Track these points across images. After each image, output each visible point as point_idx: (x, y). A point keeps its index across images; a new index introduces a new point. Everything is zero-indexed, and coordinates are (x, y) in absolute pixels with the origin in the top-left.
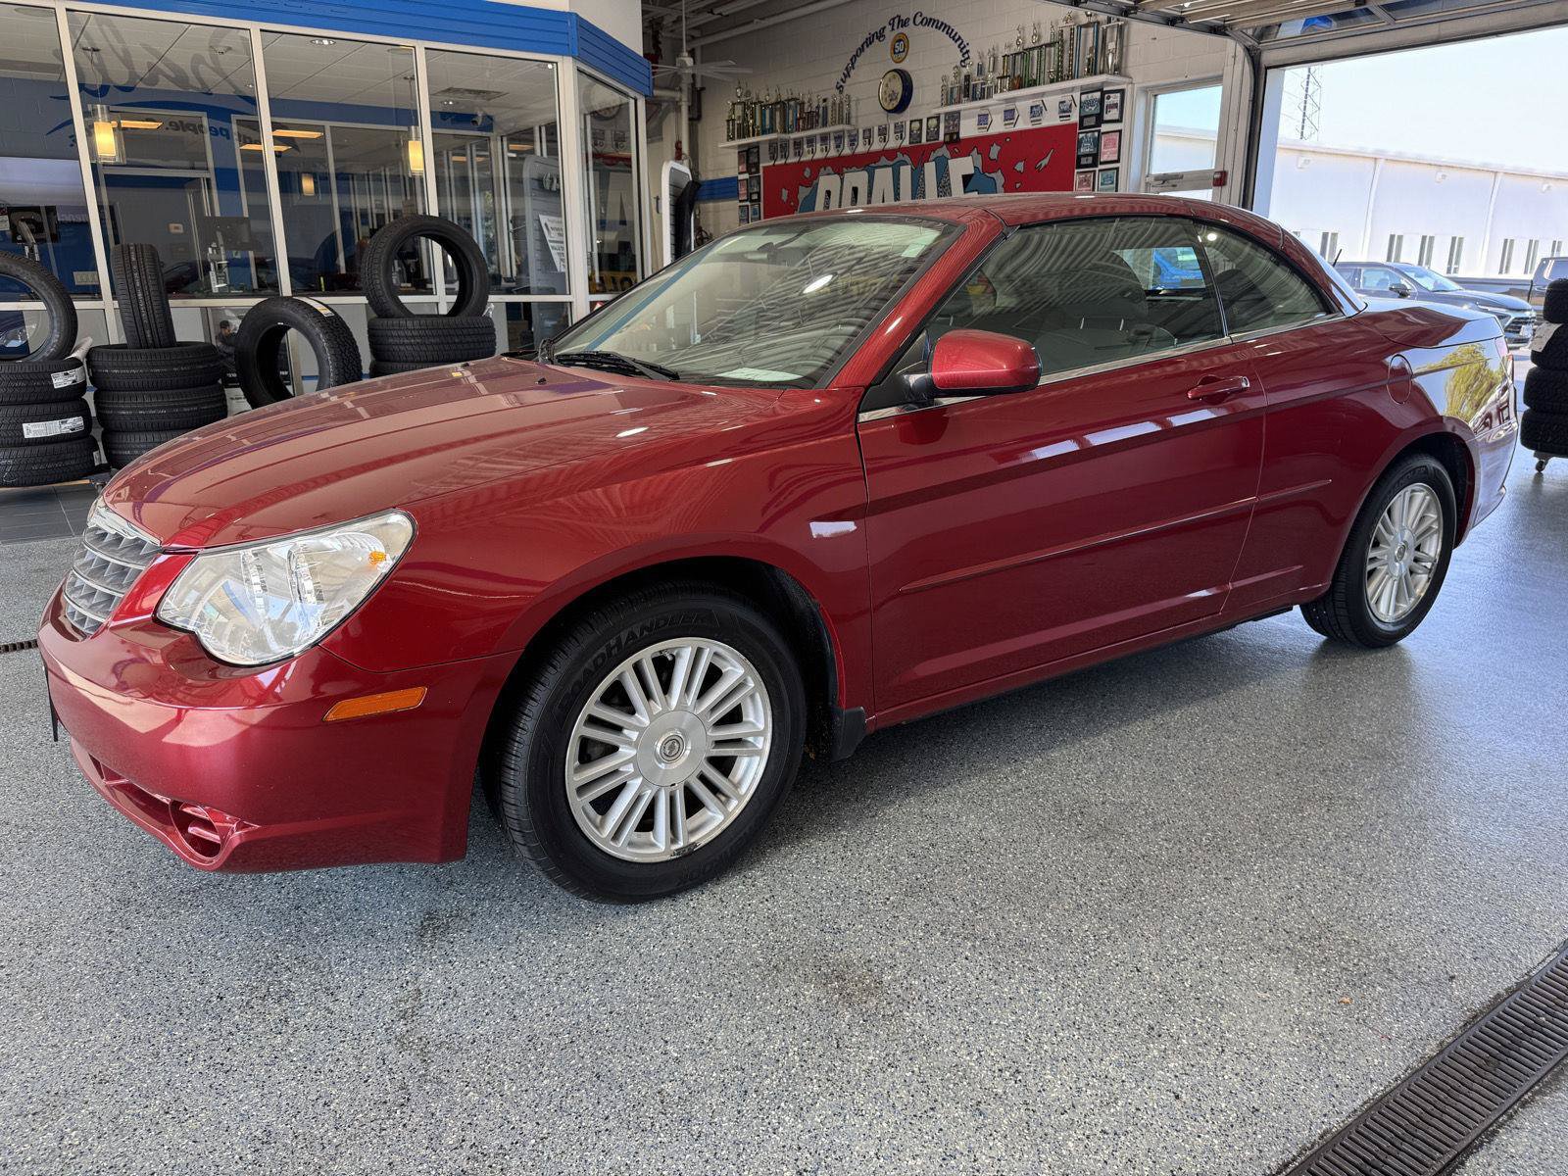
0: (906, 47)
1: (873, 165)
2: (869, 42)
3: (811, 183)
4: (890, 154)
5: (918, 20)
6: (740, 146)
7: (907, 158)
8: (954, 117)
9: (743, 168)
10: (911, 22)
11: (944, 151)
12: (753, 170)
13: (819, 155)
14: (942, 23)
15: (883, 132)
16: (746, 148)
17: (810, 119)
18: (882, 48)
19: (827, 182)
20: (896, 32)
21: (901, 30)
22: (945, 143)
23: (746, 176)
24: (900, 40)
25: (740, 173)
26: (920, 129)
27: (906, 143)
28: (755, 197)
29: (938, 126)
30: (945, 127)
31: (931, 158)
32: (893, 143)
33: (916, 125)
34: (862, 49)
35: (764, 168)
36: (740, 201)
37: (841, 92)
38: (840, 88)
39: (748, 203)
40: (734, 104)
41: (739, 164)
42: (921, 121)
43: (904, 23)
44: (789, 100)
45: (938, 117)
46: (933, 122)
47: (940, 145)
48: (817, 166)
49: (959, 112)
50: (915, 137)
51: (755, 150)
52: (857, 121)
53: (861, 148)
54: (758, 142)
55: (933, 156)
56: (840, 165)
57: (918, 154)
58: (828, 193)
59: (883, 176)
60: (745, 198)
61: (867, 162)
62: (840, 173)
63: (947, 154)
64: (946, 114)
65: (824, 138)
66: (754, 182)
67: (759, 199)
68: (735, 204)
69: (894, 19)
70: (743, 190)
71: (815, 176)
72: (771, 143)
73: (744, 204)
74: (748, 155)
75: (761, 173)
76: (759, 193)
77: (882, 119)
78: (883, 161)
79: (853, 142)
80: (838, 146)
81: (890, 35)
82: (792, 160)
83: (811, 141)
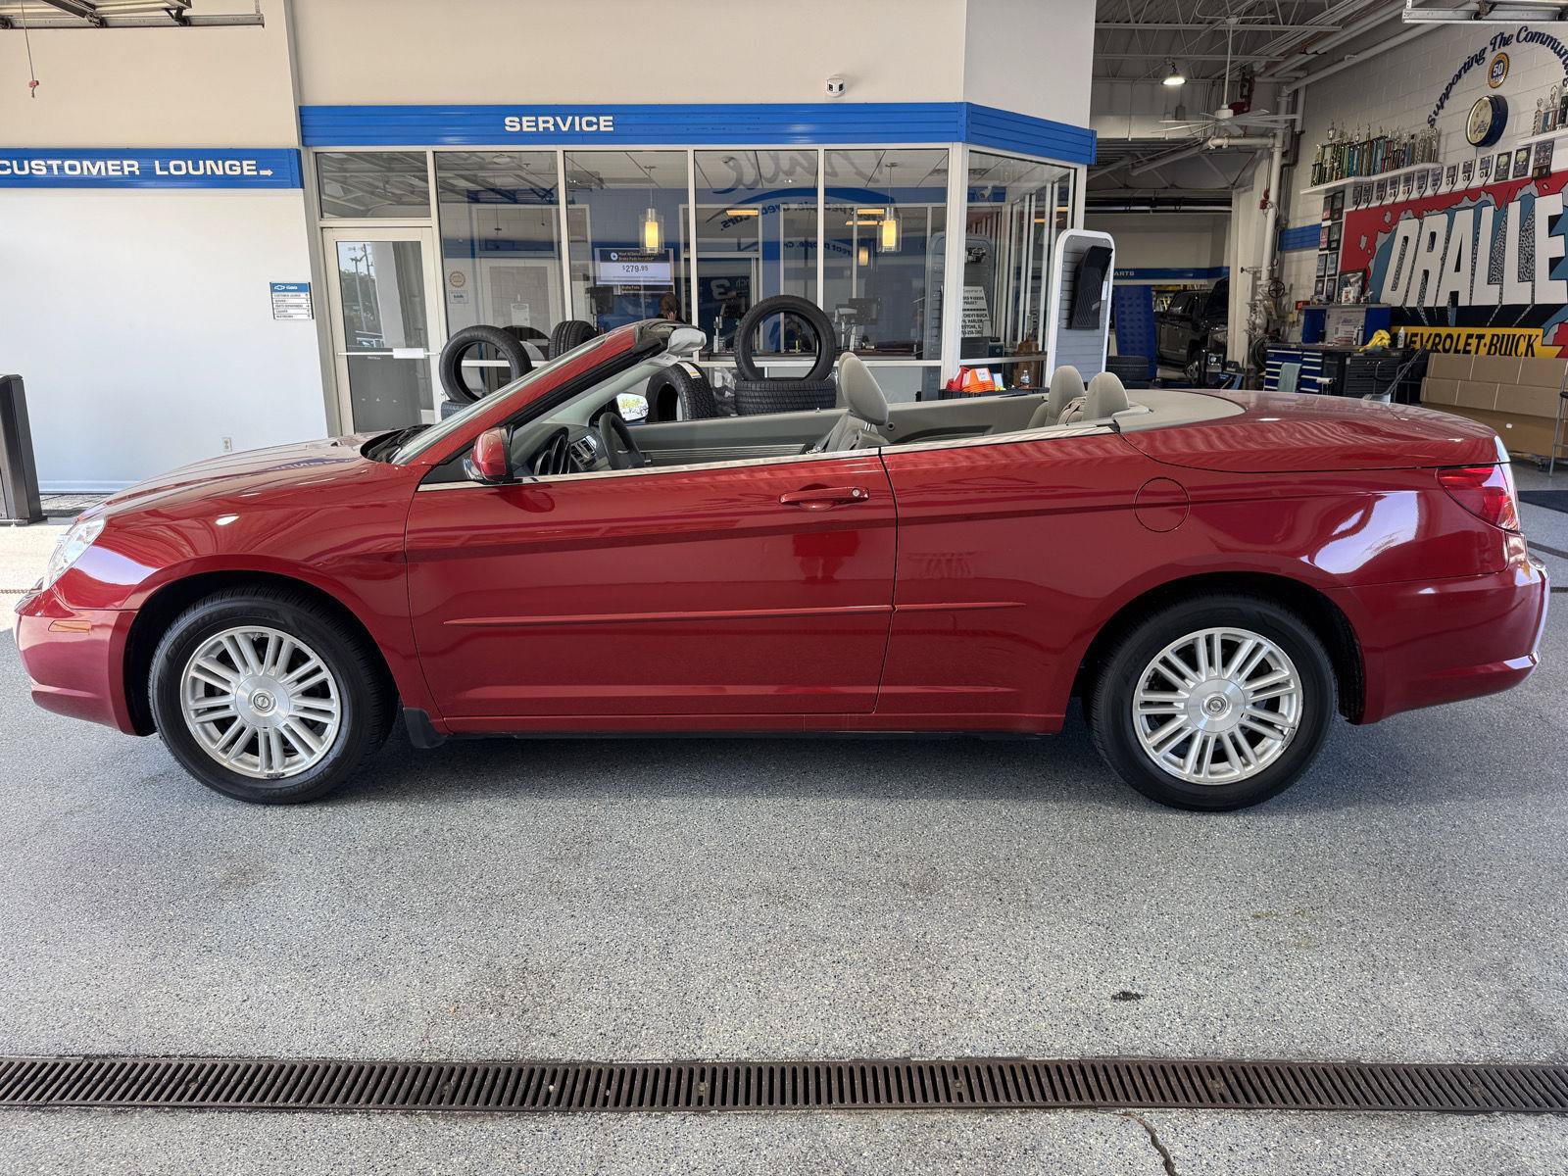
0: (1506, 69)
1: (1454, 207)
2: (1467, 67)
3: (1390, 229)
4: (1472, 194)
5: (1523, 35)
6: (1327, 190)
7: (1490, 198)
8: (1547, 148)
9: (1327, 214)
10: (1514, 40)
11: (1532, 188)
12: (1336, 216)
13: (1401, 198)
14: (1548, 37)
15: (1468, 169)
16: (1332, 194)
17: (1398, 156)
18: (1480, 72)
19: (1407, 227)
20: (1498, 51)
21: (1503, 49)
22: (1533, 178)
23: (1329, 223)
24: (1499, 62)
25: (1324, 220)
26: (1508, 164)
27: (1491, 181)
28: (1334, 245)
29: (1527, 160)
30: (1535, 160)
31: (1517, 197)
32: (1477, 182)
33: (1504, 159)
34: (1459, 76)
35: (1348, 213)
36: (1321, 250)
37: (1432, 126)
38: (1432, 122)
39: (1327, 252)
40: (1324, 147)
41: (1325, 210)
42: (1509, 154)
43: (1506, 41)
44: (1378, 139)
45: (1528, 149)
46: (1523, 154)
47: (1527, 182)
48: (1398, 209)
49: (1552, 142)
50: (1502, 172)
51: (1340, 195)
52: (1445, 158)
53: (1444, 189)
54: (1344, 185)
55: (1519, 194)
56: (1420, 208)
57: (1502, 193)
58: (1406, 239)
59: (1464, 218)
60: (1325, 246)
61: (1447, 204)
62: (1419, 216)
63: (1535, 192)
64: (1538, 144)
65: (1408, 179)
66: (1335, 229)
67: (1338, 248)
68: (1316, 252)
69: (1496, 38)
70: (1324, 238)
71: (1395, 221)
72: (1357, 187)
73: (1322, 252)
74: (1333, 200)
75: (1344, 220)
76: (1338, 241)
77: (1470, 154)
78: (1466, 201)
79: (1436, 182)
80: (1420, 188)
81: (1490, 57)
82: (1375, 204)
83: (1394, 182)
